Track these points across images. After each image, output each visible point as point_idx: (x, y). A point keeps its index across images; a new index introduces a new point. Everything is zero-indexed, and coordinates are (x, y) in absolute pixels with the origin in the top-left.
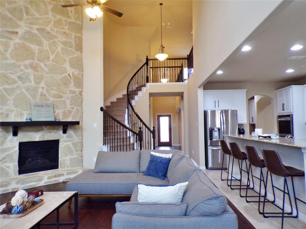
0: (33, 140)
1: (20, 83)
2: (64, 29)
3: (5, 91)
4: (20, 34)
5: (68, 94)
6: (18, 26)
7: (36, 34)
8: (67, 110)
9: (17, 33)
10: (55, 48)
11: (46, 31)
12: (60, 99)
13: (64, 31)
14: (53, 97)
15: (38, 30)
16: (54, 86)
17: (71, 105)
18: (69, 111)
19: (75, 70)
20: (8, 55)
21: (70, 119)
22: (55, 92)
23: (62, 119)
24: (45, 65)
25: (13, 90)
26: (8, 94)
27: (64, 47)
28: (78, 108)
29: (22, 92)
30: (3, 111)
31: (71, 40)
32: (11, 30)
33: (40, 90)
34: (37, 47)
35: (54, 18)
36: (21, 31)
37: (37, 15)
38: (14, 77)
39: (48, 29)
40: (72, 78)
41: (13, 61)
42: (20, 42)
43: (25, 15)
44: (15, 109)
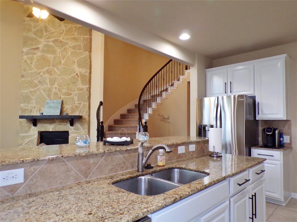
0: (48, 130)
1: (40, 86)
2: (73, 35)
3: (30, 93)
4: (40, 49)
5: (75, 92)
6: (40, 43)
7: (51, 46)
8: (75, 105)
9: (38, 48)
10: (66, 53)
11: (59, 41)
12: (69, 96)
13: (74, 36)
14: (64, 95)
15: (53, 41)
16: (65, 86)
17: (78, 101)
18: (76, 106)
19: (82, 69)
20: (33, 67)
21: (77, 114)
22: (65, 91)
23: (71, 113)
24: (58, 69)
25: (35, 91)
26: (32, 95)
27: (73, 50)
28: (85, 103)
29: (41, 93)
30: (29, 108)
31: (80, 43)
32: (35, 47)
33: (54, 90)
34: (52, 56)
35: (66, 29)
36: (41, 46)
37: (53, 30)
38: (36, 82)
39: (61, 39)
40: (79, 76)
41: (36, 70)
42: (41, 54)
43: (44, 32)
44: (37, 106)
